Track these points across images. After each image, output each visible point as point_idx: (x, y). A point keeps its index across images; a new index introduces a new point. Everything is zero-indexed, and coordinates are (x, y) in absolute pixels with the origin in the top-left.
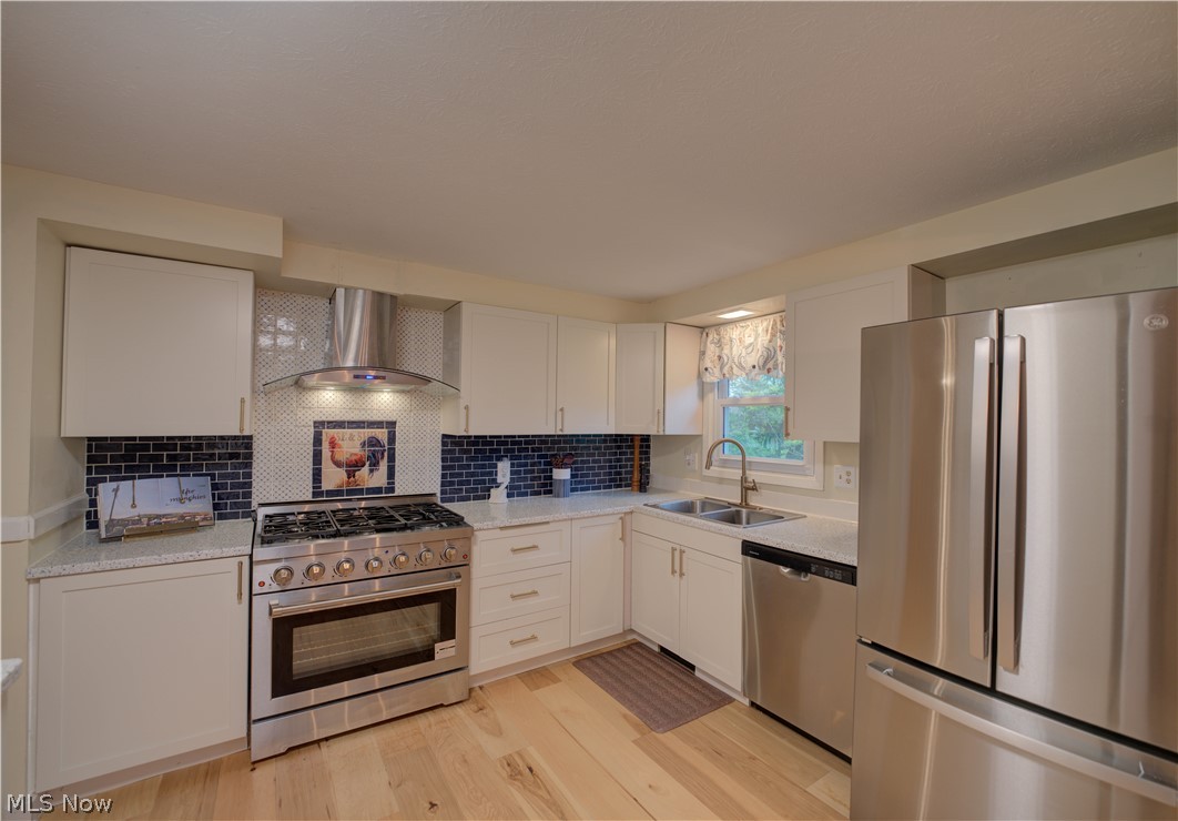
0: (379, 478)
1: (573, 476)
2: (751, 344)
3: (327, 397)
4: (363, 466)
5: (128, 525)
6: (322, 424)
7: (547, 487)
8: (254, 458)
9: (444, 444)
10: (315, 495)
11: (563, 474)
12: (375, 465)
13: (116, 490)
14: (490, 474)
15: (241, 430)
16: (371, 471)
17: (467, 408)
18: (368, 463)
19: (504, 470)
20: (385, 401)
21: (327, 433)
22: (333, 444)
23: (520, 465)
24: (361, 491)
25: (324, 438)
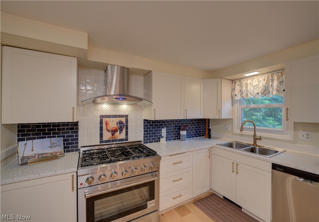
0: (123, 136)
1: (187, 133)
2: (256, 85)
3: (104, 106)
4: (117, 131)
5: (30, 158)
6: (103, 116)
7: (178, 137)
8: (79, 129)
9: (144, 123)
10: (101, 142)
11: (183, 133)
12: (121, 131)
13: (26, 144)
14: (160, 133)
15: (73, 120)
16: (120, 133)
17: (154, 110)
18: (119, 130)
19: (164, 131)
20: (125, 108)
21: (105, 120)
22: (107, 124)
23: (169, 129)
24: (116, 140)
25: (103, 121)
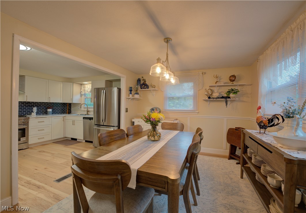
2: (89, 88)
7: (46, 113)
9: (19, 103)
11: (50, 110)
14: (32, 110)
17: (26, 96)
19: (35, 109)
23: (39, 108)
